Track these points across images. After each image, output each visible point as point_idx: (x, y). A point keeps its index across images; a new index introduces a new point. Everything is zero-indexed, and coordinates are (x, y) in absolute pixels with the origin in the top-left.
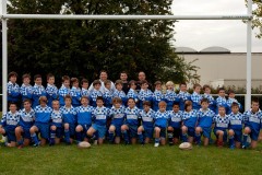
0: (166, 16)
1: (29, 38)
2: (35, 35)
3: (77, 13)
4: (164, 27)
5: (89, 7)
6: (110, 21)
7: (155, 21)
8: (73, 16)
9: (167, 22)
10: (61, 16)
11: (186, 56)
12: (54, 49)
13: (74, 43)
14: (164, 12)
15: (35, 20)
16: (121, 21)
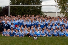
0: (40, 5)
1: (14, 9)
2: (15, 9)
3: (23, 5)
4: (40, 7)
5: (25, 3)
6: (30, 6)
7: (38, 6)
8: (22, 5)
9: (41, 6)
10: (20, 5)
11: (44, 13)
12: (18, 12)
13: (22, 10)
14: (40, 4)
15: (15, 6)
16: (32, 6)
